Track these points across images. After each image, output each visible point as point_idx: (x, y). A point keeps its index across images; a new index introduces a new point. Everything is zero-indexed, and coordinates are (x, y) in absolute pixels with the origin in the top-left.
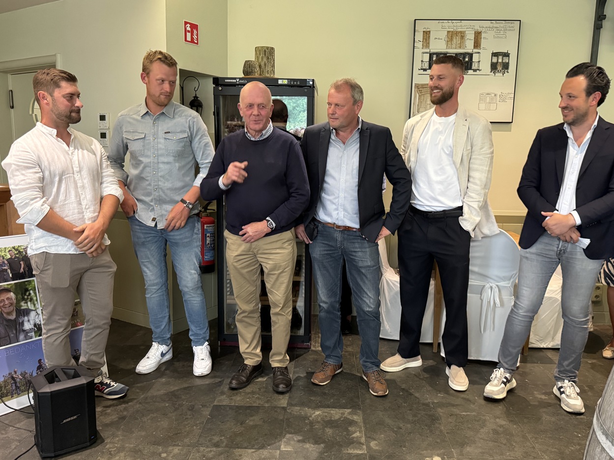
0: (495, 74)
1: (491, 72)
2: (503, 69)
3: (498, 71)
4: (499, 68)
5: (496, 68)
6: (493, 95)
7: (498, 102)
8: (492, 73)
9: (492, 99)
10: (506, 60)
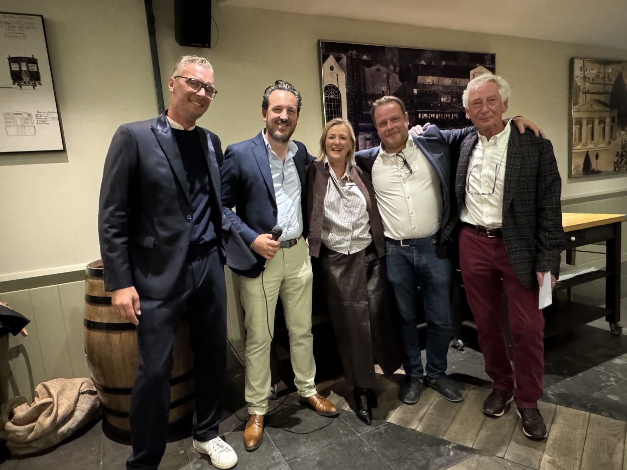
0: (21, 87)
1: (14, 84)
2: (31, 80)
3: (25, 83)
4: (26, 78)
5: (21, 79)
6: (26, 115)
7: (36, 125)
8: (16, 85)
9: (25, 120)
10: (33, 68)
